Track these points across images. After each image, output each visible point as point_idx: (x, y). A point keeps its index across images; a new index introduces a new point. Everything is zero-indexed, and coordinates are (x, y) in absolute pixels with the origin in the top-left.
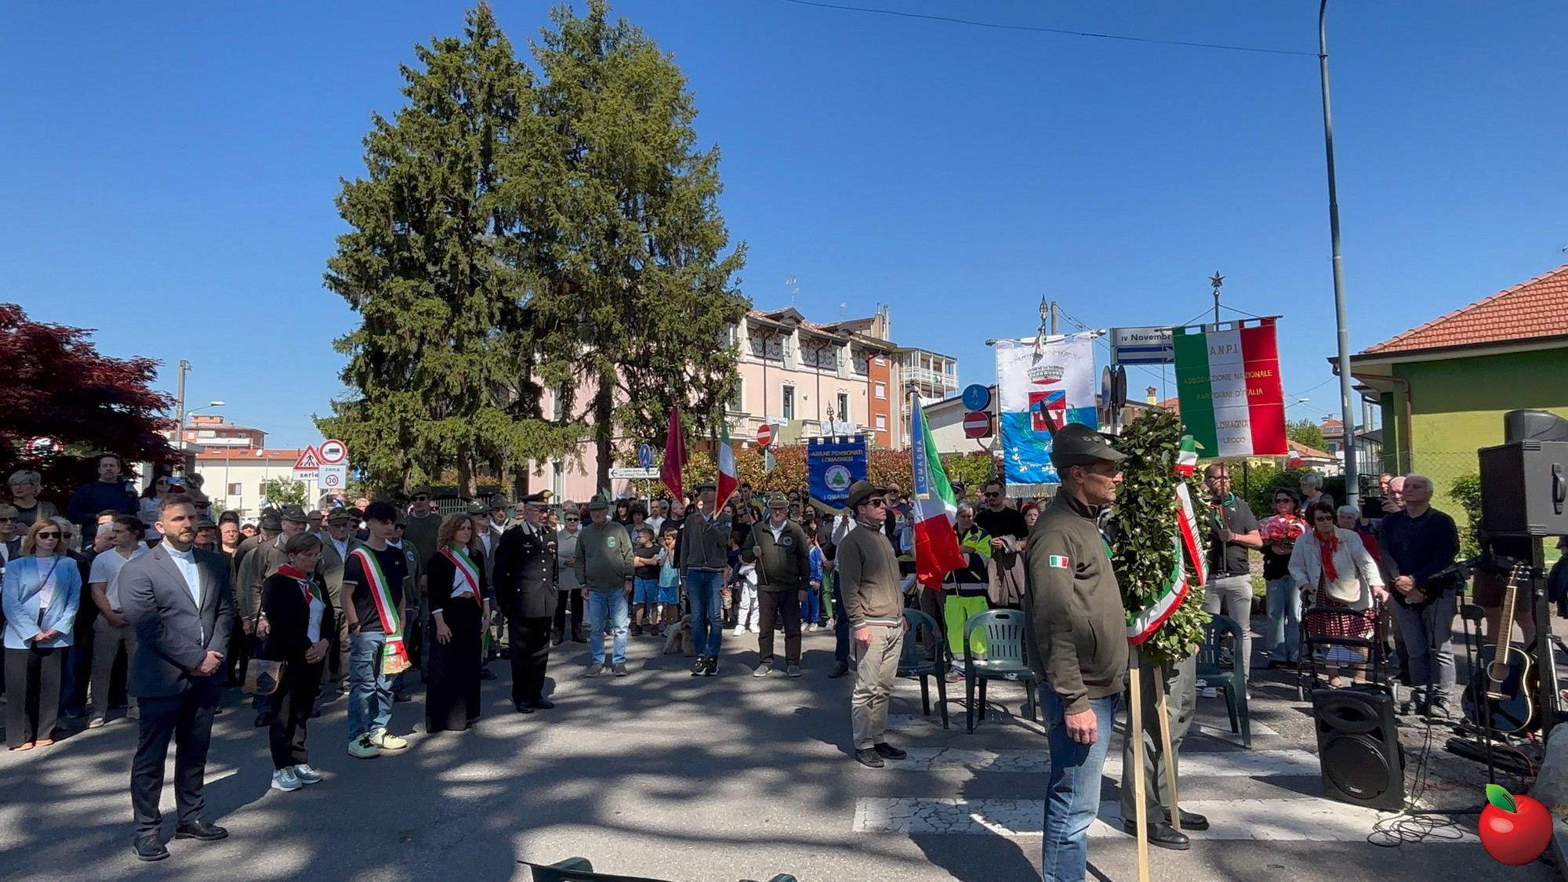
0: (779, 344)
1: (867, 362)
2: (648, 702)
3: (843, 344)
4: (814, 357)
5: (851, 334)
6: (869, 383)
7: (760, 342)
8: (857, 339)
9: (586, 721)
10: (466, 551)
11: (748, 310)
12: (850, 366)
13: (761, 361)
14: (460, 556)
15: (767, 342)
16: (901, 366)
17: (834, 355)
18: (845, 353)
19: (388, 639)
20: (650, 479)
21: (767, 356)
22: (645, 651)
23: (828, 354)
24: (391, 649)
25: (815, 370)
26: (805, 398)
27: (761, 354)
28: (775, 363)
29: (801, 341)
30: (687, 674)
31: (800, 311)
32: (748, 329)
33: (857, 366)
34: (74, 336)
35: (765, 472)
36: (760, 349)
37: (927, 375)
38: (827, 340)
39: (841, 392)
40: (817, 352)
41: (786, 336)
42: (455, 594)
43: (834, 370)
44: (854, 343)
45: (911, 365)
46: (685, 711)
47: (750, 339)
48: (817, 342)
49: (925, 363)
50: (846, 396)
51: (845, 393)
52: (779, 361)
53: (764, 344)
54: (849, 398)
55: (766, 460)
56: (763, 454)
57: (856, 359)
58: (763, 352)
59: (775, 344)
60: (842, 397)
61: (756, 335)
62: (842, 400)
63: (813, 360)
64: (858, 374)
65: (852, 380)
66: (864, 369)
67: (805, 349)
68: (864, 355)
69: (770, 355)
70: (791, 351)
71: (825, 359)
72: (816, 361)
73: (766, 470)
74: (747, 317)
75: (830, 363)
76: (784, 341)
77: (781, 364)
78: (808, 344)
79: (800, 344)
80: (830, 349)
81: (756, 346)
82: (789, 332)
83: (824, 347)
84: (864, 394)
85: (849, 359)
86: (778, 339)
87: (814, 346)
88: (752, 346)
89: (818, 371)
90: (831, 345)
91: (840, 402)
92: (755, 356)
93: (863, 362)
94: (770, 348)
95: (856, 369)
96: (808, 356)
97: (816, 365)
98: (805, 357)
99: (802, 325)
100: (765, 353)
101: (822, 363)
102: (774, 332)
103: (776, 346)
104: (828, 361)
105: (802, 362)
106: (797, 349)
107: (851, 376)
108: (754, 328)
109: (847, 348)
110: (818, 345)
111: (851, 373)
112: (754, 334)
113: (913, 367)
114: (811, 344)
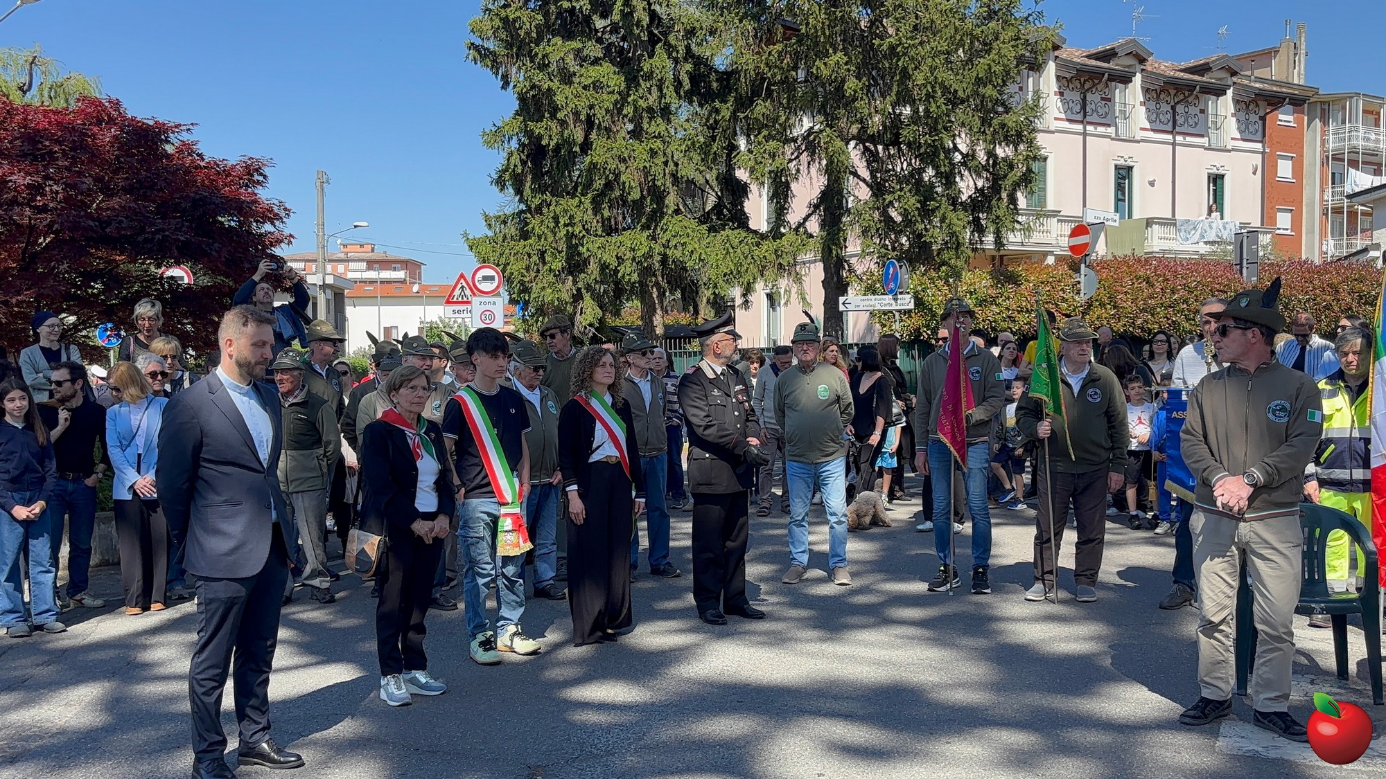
0: (1107, 99)
1: (1263, 119)
2: (856, 620)
3: (1219, 92)
4: (1168, 116)
5: (1234, 74)
6: (1263, 153)
7: (1076, 96)
8: (1246, 82)
9: (762, 639)
10: (608, 399)
11: (1056, 47)
12: (1231, 127)
13: (1079, 127)
14: (601, 405)
15: (1089, 96)
16: (1325, 123)
17: (1202, 111)
18: (1225, 106)
19: (504, 510)
20: (899, 311)
21: (1088, 119)
22: (863, 551)
23: (1193, 110)
24: (506, 524)
25: (1169, 137)
26: (1152, 184)
27: (1079, 117)
28: (1101, 129)
29: (1146, 91)
30: (920, 587)
31: (1145, 42)
32: (1058, 77)
33: (1244, 127)
34: (173, 132)
35: (1082, 298)
36: (1078, 108)
37: (1373, 137)
38: (1190, 87)
39: (1214, 171)
40: (1173, 108)
41: (1120, 86)
42: (595, 457)
43: (1202, 136)
44: (1240, 89)
45: (1344, 122)
46: (908, 638)
47: (1061, 94)
48: (1173, 92)
49: (1372, 117)
50: (1222, 176)
51: (1221, 172)
52: (1109, 125)
53: (1084, 100)
54: (1228, 181)
55: (1082, 279)
56: (1077, 270)
57: (1242, 115)
58: (1081, 113)
59: (1102, 99)
60: (1216, 180)
61: (1071, 86)
62: (1215, 184)
63: (1166, 122)
64: (1244, 140)
65: (1233, 150)
66: (1257, 131)
67: (1152, 105)
68: (1257, 105)
69: (1095, 118)
70: (1128, 109)
71: (1186, 119)
72: (1171, 123)
73: (1082, 295)
74: (1057, 57)
75: (1196, 124)
76: (1117, 91)
77: (1111, 130)
78: (1158, 96)
79: (1145, 96)
80: (1197, 102)
81: (1071, 105)
82: (1126, 79)
83: (1185, 98)
84: (1254, 173)
85: (1229, 115)
86: (1107, 90)
87: (1169, 99)
88: (1063, 104)
89: (1174, 138)
90: (1199, 95)
91: (1212, 187)
92: (1068, 120)
93: (1254, 118)
94: (1093, 106)
95: (1241, 132)
96: (1158, 116)
97: (1171, 129)
98: (1153, 117)
99: (1148, 65)
100: (1085, 115)
101: (1182, 125)
102: (1100, 80)
103: (1104, 102)
104: (1191, 122)
105: (1147, 126)
106: (1138, 105)
107: (1233, 144)
108: (1067, 75)
109: (1227, 98)
110: (1175, 96)
111: (1233, 139)
112: (1068, 86)
113: (1348, 124)
114: (1162, 97)
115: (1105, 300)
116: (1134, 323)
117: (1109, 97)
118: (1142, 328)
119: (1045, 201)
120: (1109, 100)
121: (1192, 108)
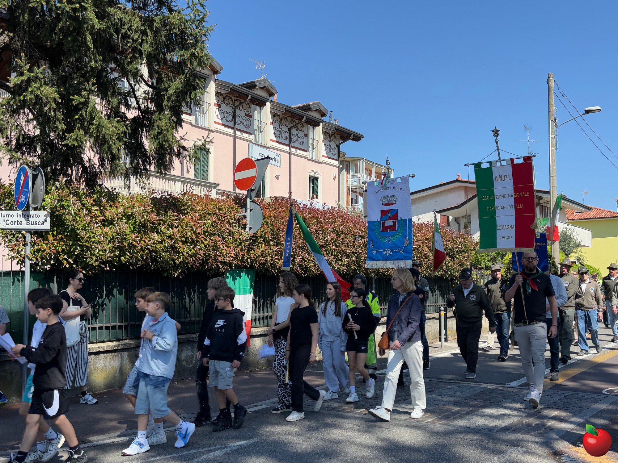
1: (338, 146)
3: (315, 124)
4: (287, 135)
5: (323, 115)
6: (339, 167)
7: (229, 110)
8: (329, 121)
11: (216, 72)
12: (321, 149)
13: (231, 131)
15: (238, 112)
17: (306, 135)
18: (317, 133)
20: (29, 231)
21: (237, 127)
23: (301, 134)
25: (287, 148)
26: (277, 177)
27: (231, 124)
28: (245, 135)
29: (274, 115)
32: (217, 94)
33: (328, 149)
35: (247, 233)
36: (230, 118)
38: (301, 118)
39: (313, 174)
40: (289, 129)
41: (257, 108)
43: (306, 151)
44: (327, 125)
47: (219, 106)
48: (290, 119)
49: (368, 172)
50: (317, 179)
51: (317, 175)
52: (251, 134)
53: (234, 113)
54: (320, 182)
55: (248, 214)
57: (327, 142)
58: (232, 122)
59: (246, 115)
60: (314, 180)
61: (226, 102)
62: (313, 184)
63: (285, 138)
64: (329, 158)
65: (323, 163)
66: (335, 154)
67: (277, 125)
68: (335, 138)
69: (241, 127)
70: (262, 125)
71: (297, 139)
72: (288, 140)
73: (248, 229)
74: (216, 80)
75: (303, 143)
76: (256, 112)
77: (252, 137)
78: (281, 120)
79: (273, 119)
80: (303, 129)
81: (226, 115)
82: (261, 103)
83: (296, 124)
84: (334, 179)
85: (321, 141)
86: (249, 110)
87: (287, 123)
88: (221, 113)
89: (290, 149)
90: (304, 124)
91: (311, 185)
92: (223, 125)
93: (333, 145)
94: (240, 119)
95: (327, 153)
96: (280, 133)
97: (288, 144)
98: (278, 134)
99: (275, 98)
100: (235, 124)
101: (295, 142)
102: (245, 100)
103: (247, 118)
104: (300, 141)
105: (274, 139)
106: (268, 124)
107: (322, 159)
108: (223, 92)
109: (319, 130)
110: (291, 122)
111: (323, 156)
112: (224, 101)
113: (358, 174)
114: (283, 121)
115: (269, 236)
116: (294, 261)
117: (251, 114)
118: (300, 266)
119: (207, 179)
120: (251, 117)
121: (300, 132)
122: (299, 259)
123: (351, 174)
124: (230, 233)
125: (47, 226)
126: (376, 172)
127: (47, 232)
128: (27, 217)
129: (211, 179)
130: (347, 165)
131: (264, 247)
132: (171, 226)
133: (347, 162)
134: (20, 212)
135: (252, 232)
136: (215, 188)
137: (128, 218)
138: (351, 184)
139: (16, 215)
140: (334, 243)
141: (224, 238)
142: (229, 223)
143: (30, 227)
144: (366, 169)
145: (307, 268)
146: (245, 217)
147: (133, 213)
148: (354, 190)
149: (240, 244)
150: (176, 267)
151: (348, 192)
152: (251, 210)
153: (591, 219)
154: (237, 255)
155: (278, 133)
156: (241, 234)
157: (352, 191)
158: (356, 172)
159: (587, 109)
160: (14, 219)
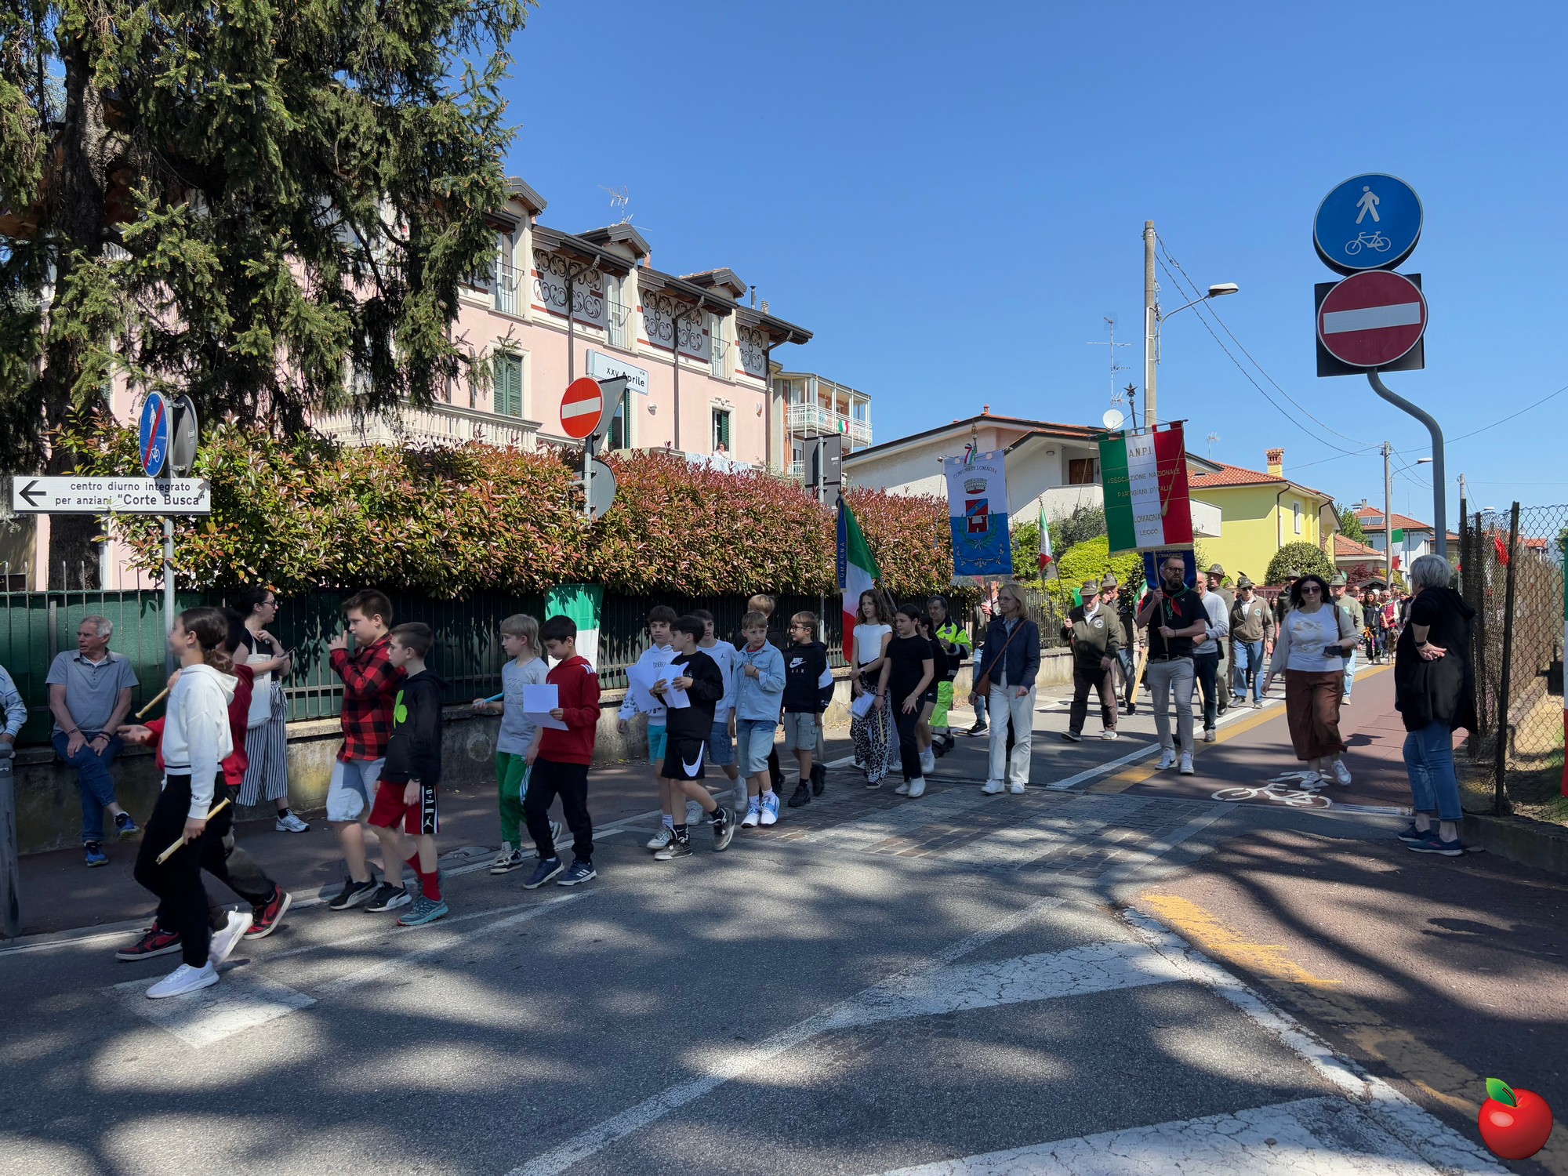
0: (599, 295)
1: (766, 353)
3: (723, 311)
4: (669, 331)
5: (738, 293)
6: (767, 393)
7: (560, 283)
8: (749, 305)
11: (533, 211)
12: (734, 355)
13: (563, 324)
15: (576, 286)
16: (787, 400)
17: (706, 332)
18: (727, 329)
20: (173, 516)
21: (575, 315)
23: (696, 330)
25: (670, 356)
26: (652, 411)
27: (564, 310)
28: (590, 331)
29: (645, 293)
32: (537, 252)
33: (747, 358)
35: (586, 518)
36: (562, 298)
37: (826, 418)
38: (695, 299)
39: (719, 405)
40: (675, 322)
41: (613, 279)
43: (706, 362)
44: (744, 313)
47: (540, 275)
48: (674, 301)
49: (824, 399)
50: (727, 414)
51: (726, 408)
52: (601, 329)
53: (570, 289)
54: (733, 419)
55: (587, 483)
56: (579, 466)
57: (746, 344)
58: (566, 305)
59: (592, 293)
60: (721, 416)
61: (553, 268)
62: (719, 423)
63: (666, 337)
64: (748, 374)
65: (738, 384)
66: (760, 367)
67: (651, 312)
68: (760, 337)
69: (582, 315)
70: (623, 313)
71: (689, 338)
72: (672, 340)
73: (587, 510)
74: (533, 226)
75: (699, 346)
76: (610, 288)
77: (603, 335)
78: (658, 304)
79: (642, 300)
80: (699, 319)
81: (553, 292)
82: (621, 272)
83: (687, 311)
84: (759, 414)
85: (733, 343)
86: (597, 283)
87: (669, 309)
88: (543, 289)
89: (676, 358)
90: (702, 310)
91: (716, 426)
92: (549, 312)
93: (757, 351)
94: (581, 300)
95: (745, 365)
96: (657, 328)
97: (672, 347)
99: (646, 261)
100: (571, 309)
101: (684, 345)
102: (590, 264)
103: (594, 298)
104: (694, 342)
105: (646, 338)
106: (634, 309)
107: (737, 377)
108: (548, 249)
109: (731, 321)
110: (676, 306)
111: (737, 371)
112: (549, 267)
113: (806, 404)
114: (662, 304)
115: (627, 523)
116: (674, 568)
117: (600, 291)
118: (686, 577)
119: (520, 414)
120: (601, 296)
121: (694, 326)
122: (684, 565)
123: (793, 403)
124: (555, 518)
125: (205, 505)
126: (838, 401)
127: (203, 518)
128: (165, 489)
129: (527, 414)
130: (785, 388)
131: (618, 544)
132: (442, 505)
133: (785, 381)
134: (151, 481)
135: (597, 515)
136: (533, 430)
137: (360, 490)
138: (794, 422)
139: (144, 485)
140: (750, 536)
141: (542, 528)
142: (551, 498)
143: (172, 508)
144: (819, 395)
145: (699, 581)
146: (582, 487)
147: (368, 481)
148: (799, 434)
149: (573, 538)
150: (453, 580)
151: (788, 438)
152: (593, 475)
153: (1221, 486)
154: (567, 558)
155: (653, 328)
156: (574, 520)
157: (795, 436)
158: (803, 401)
159: (1212, 287)
160: (141, 493)
